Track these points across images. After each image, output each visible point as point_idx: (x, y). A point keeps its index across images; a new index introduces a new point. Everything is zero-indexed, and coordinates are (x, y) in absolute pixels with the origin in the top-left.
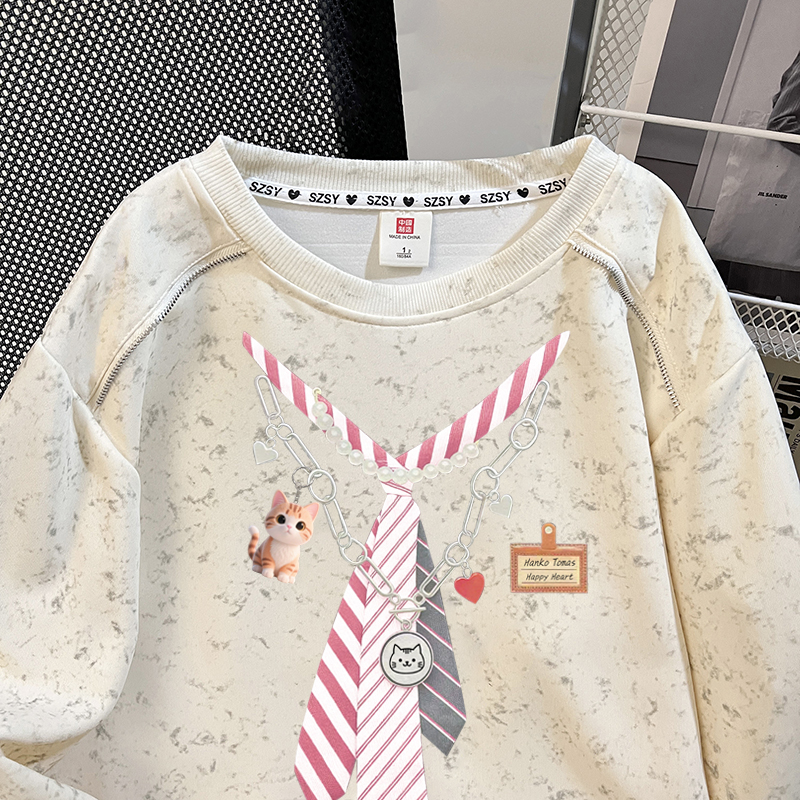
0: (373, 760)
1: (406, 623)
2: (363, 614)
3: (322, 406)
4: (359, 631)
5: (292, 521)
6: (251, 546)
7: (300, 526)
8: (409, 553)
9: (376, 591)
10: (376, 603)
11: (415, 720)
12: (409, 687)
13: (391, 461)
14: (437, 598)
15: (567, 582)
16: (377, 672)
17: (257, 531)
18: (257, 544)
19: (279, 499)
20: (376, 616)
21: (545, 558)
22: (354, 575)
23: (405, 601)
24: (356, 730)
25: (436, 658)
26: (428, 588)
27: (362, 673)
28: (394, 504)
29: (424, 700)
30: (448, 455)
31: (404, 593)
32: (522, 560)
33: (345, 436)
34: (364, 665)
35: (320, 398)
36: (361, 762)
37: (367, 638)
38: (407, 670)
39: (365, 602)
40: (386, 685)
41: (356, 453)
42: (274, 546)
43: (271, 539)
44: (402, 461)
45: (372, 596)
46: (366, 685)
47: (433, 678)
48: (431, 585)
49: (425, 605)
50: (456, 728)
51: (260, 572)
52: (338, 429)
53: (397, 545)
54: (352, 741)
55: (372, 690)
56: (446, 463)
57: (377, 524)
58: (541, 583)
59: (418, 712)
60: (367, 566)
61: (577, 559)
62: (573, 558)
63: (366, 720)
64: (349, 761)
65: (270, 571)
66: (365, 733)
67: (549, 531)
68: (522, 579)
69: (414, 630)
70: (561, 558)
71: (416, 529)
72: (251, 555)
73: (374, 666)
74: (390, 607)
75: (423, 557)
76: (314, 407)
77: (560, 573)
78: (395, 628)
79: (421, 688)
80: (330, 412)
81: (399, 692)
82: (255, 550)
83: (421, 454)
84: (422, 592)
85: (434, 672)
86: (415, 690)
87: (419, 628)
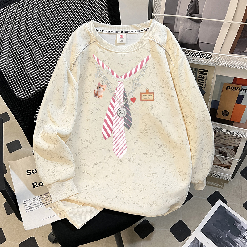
0: (116, 130)
1: (122, 106)
2: (114, 104)
3: (107, 67)
4: (113, 108)
5: (102, 88)
6: (94, 92)
7: (103, 89)
8: (122, 94)
9: (116, 100)
10: (116, 102)
11: (123, 123)
12: (122, 117)
13: (119, 77)
14: (127, 102)
15: (150, 99)
16: (117, 115)
17: (95, 90)
18: (95, 92)
19: (99, 84)
20: (116, 105)
21: (147, 95)
22: (113, 98)
23: (122, 102)
24: (113, 125)
25: (127, 113)
26: (126, 100)
27: (114, 115)
28: (120, 85)
29: (125, 120)
30: (129, 76)
31: (121, 101)
32: (142, 95)
33: (111, 73)
34: (114, 114)
35: (107, 66)
36: (114, 131)
37: (115, 109)
38: (122, 114)
39: (114, 102)
40: (118, 117)
41: (113, 76)
42: (98, 92)
43: (98, 91)
44: (121, 77)
45: (116, 101)
46: (115, 117)
47: (126, 116)
48: (126, 99)
49: (125, 103)
50: (130, 125)
51: (96, 97)
52: (110, 72)
53: (120, 92)
54: (112, 127)
55: (116, 118)
56: (129, 78)
57: (117, 89)
58: (146, 99)
59: (124, 122)
60: (115, 96)
61: (152, 95)
62: (151, 95)
63: (115, 123)
64: (112, 131)
65: (98, 97)
66: (114, 126)
67: (147, 90)
68: (142, 98)
69: (123, 107)
70: (149, 95)
71: (124, 90)
72: (94, 94)
73: (116, 114)
74: (119, 103)
75: (125, 94)
76: (106, 68)
77: (149, 97)
78: (120, 107)
79: (124, 118)
80: (108, 69)
81: (121, 118)
82: (95, 93)
83: (125, 76)
84: (125, 101)
85: (127, 115)
86: (123, 118)
87: (124, 107)
